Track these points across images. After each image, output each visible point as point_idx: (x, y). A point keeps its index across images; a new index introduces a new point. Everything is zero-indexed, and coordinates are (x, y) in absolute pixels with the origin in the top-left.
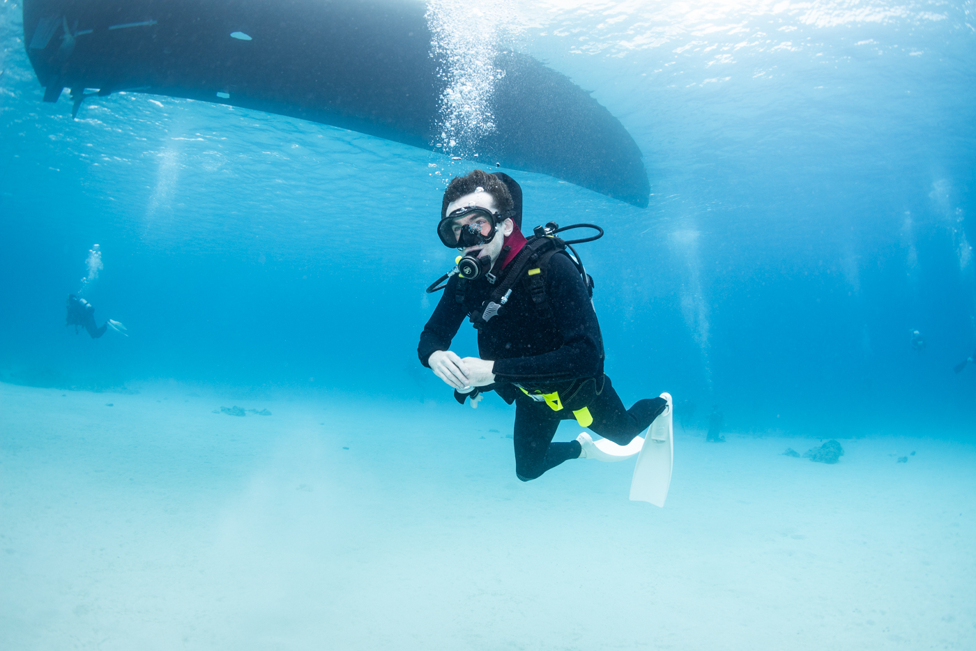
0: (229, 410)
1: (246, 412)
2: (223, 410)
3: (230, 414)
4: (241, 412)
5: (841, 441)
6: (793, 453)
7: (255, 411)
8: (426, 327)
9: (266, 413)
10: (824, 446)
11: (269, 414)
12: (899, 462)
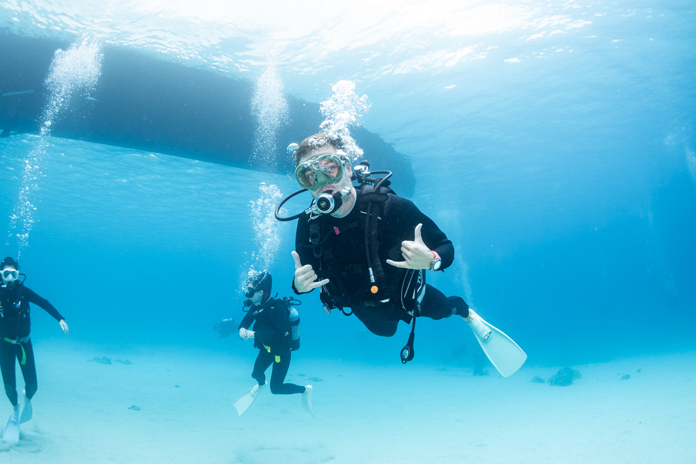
0: (99, 359)
1: (112, 361)
2: (95, 359)
3: (100, 363)
4: (108, 362)
5: (573, 368)
6: (539, 380)
7: (120, 361)
8: (244, 318)
9: (128, 362)
10: (559, 373)
11: (131, 363)
12: (622, 379)
